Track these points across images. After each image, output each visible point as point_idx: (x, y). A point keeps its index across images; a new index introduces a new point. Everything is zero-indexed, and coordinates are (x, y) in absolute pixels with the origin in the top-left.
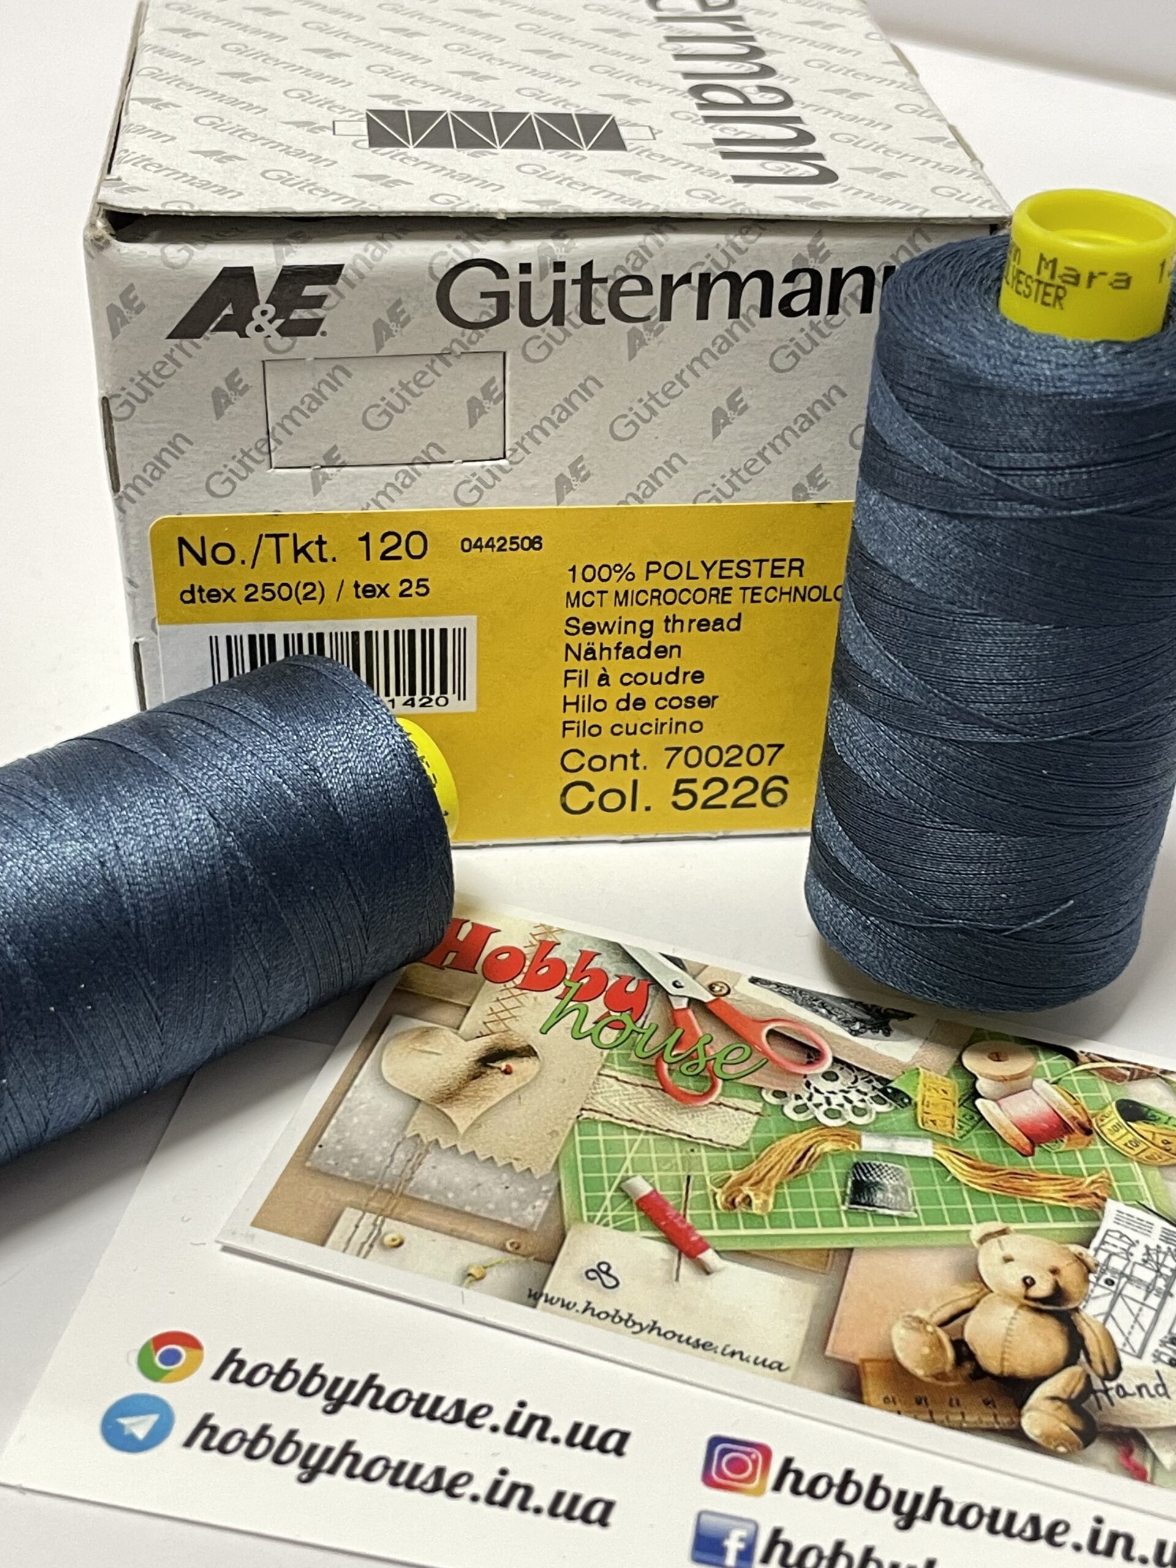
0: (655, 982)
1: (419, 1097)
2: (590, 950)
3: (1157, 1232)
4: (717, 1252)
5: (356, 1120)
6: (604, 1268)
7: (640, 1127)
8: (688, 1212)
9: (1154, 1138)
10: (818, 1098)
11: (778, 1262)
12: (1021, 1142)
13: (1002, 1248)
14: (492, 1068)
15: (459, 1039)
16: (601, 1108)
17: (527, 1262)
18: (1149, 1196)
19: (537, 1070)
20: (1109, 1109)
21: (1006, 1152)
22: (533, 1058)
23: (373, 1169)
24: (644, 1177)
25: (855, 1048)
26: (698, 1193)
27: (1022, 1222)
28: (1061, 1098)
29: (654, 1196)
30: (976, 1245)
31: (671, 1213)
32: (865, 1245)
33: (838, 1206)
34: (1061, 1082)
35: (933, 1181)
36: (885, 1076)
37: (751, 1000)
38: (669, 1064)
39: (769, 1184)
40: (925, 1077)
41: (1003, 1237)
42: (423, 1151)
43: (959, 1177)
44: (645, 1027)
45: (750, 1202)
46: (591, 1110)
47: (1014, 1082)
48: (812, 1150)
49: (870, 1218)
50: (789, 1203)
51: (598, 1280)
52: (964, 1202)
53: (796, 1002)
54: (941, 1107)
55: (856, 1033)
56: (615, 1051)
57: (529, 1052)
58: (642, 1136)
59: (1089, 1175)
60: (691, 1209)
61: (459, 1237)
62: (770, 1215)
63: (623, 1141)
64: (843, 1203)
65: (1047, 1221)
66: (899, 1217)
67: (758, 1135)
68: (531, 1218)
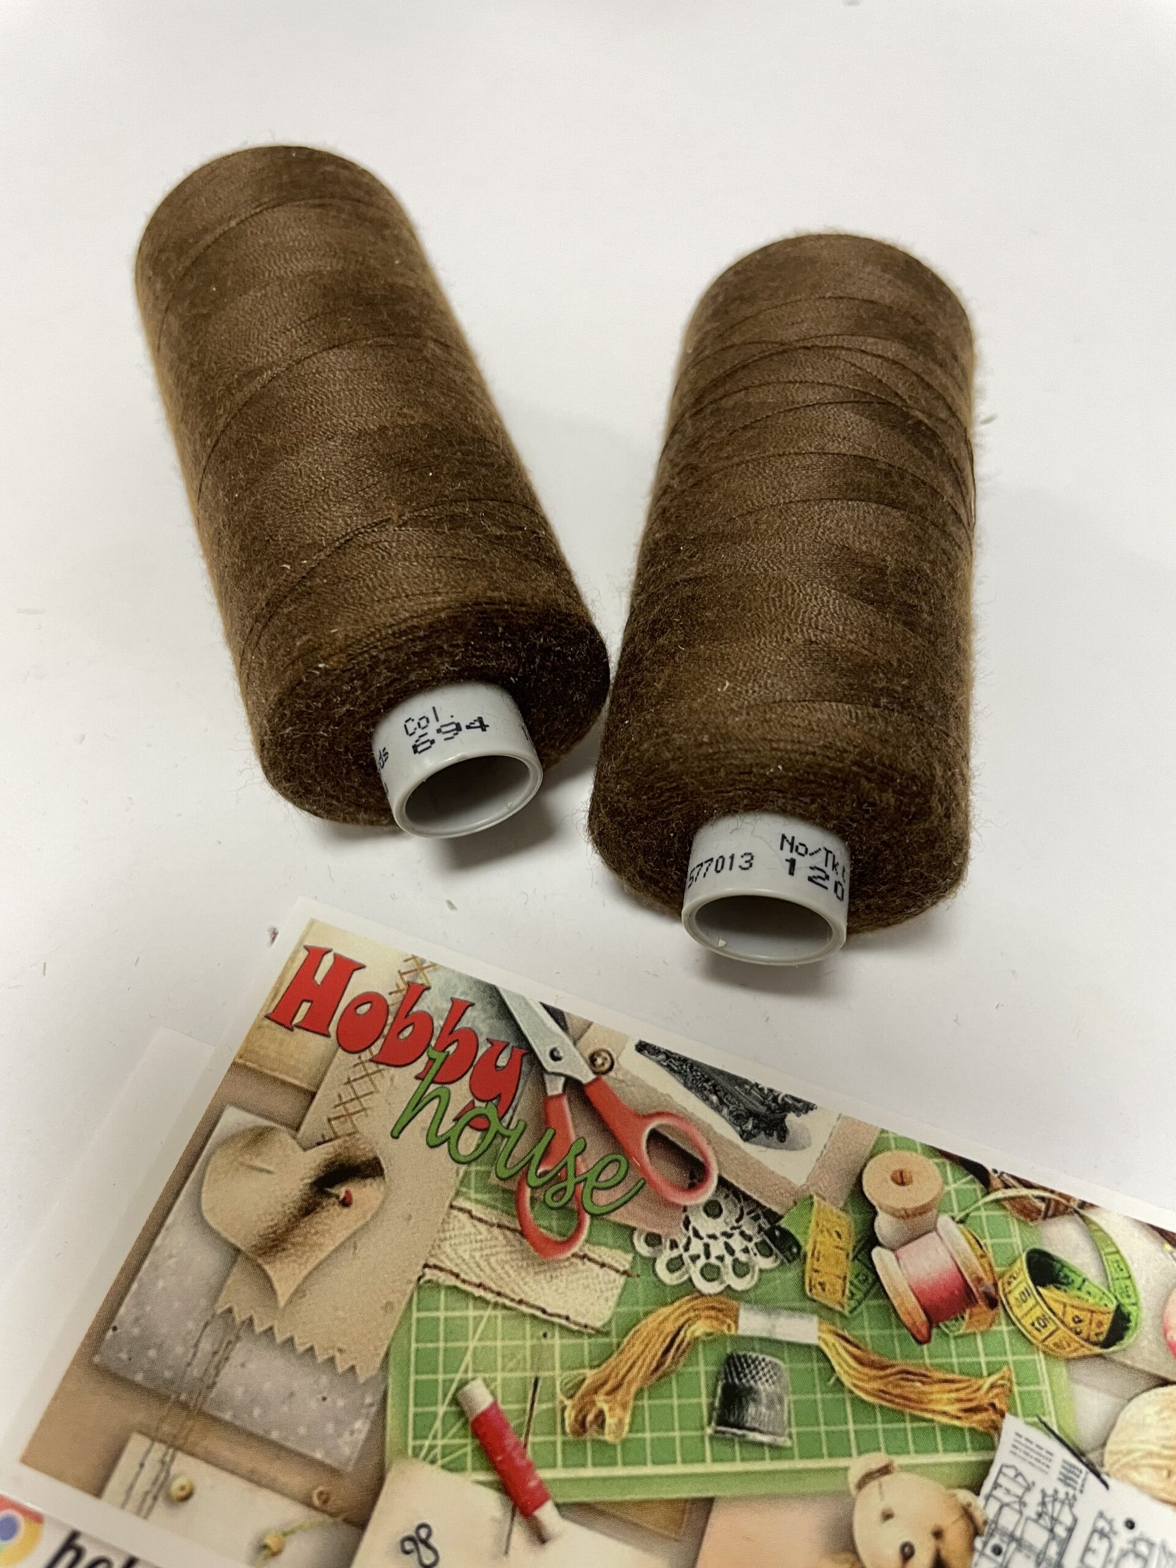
0: (530, 1051)
1: (239, 1245)
2: (462, 998)
3: (1056, 1469)
4: (558, 1506)
5: (161, 1284)
6: (423, 1533)
7: (489, 1296)
8: (531, 1438)
9: (1064, 1313)
10: (697, 1247)
11: (626, 1522)
12: (917, 1318)
13: (882, 1499)
14: (330, 1195)
15: (297, 1147)
16: (448, 1265)
17: (335, 1524)
18: (1052, 1408)
19: (381, 1197)
20: (1018, 1262)
21: (899, 1336)
22: (378, 1180)
23: (170, 1368)
24: (485, 1380)
25: (745, 1161)
26: (544, 1406)
27: (908, 1453)
28: (967, 1246)
29: (494, 1411)
30: (853, 1491)
31: (509, 1442)
32: (728, 1493)
33: (702, 1428)
34: (968, 1222)
35: (814, 1385)
36: (775, 1208)
37: (635, 1081)
38: (533, 1188)
39: (628, 1393)
40: (819, 1212)
41: (886, 1479)
42: (232, 1338)
43: (845, 1379)
44: (512, 1127)
45: (604, 1421)
46: (435, 1267)
47: (918, 1219)
48: (682, 1333)
49: (737, 1447)
50: (647, 1424)
51: (414, 1556)
52: (846, 1423)
53: (685, 1084)
54: (832, 1261)
55: (747, 1136)
56: (473, 1168)
57: (372, 1169)
58: (489, 1312)
59: (989, 1375)
60: (535, 1434)
61: (259, 1484)
62: (624, 1442)
63: (466, 1318)
64: (709, 1423)
65: (936, 1451)
66: (771, 1446)
67: (623, 1309)
68: (347, 1451)
